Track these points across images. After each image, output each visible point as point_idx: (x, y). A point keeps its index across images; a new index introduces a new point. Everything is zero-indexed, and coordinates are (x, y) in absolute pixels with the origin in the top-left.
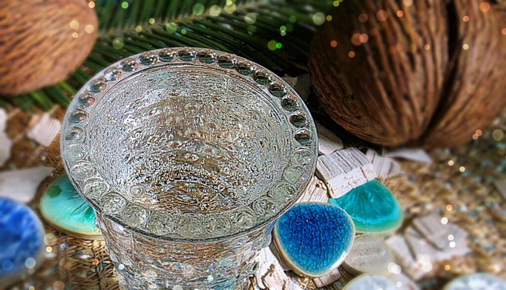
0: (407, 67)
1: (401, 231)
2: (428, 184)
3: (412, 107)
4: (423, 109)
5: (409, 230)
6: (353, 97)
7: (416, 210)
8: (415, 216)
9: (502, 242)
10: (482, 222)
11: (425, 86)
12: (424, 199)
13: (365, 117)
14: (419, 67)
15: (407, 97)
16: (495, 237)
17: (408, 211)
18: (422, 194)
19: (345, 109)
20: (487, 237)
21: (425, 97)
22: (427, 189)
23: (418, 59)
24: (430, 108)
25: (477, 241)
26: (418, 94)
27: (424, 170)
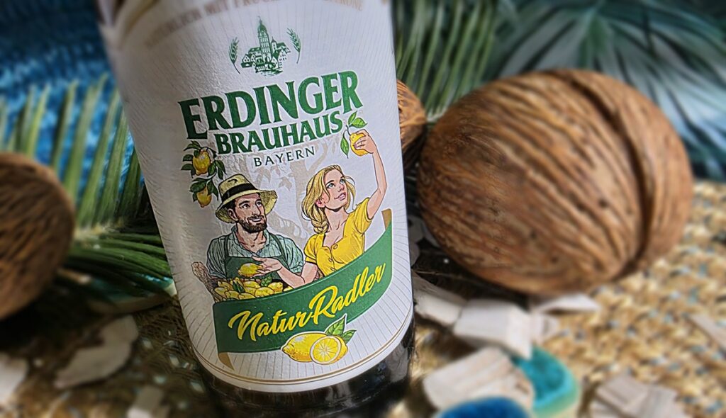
2: (605, 338)
4: (629, 211)
5: (594, 405)
7: (597, 377)
8: (597, 384)
10: (692, 374)
12: (603, 358)
15: (604, 204)
17: (586, 379)
18: (600, 353)
20: (706, 392)
22: (604, 345)
26: (613, 194)
27: (595, 321)
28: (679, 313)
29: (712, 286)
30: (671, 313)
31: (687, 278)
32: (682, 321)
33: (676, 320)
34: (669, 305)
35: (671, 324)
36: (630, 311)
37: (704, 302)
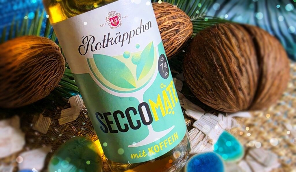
0: (239, 74)
1: (244, 158)
2: (252, 129)
3: (243, 93)
4: (249, 94)
5: (248, 157)
6: (211, 90)
7: (249, 145)
9: (294, 157)
11: (249, 83)
13: (219, 100)
14: (244, 73)
15: (240, 89)
16: (290, 155)
17: (245, 146)
19: (208, 96)
20: (286, 155)
21: (249, 88)
22: (252, 132)
23: (243, 69)
24: (252, 93)
25: (282, 158)
26: (245, 87)
28: (280, 121)
29: (293, 111)
30: (277, 121)
31: (284, 107)
32: (281, 125)
33: (278, 124)
34: (276, 118)
35: (276, 126)
36: (262, 119)
37: (289, 118)
